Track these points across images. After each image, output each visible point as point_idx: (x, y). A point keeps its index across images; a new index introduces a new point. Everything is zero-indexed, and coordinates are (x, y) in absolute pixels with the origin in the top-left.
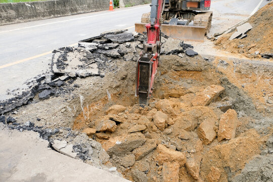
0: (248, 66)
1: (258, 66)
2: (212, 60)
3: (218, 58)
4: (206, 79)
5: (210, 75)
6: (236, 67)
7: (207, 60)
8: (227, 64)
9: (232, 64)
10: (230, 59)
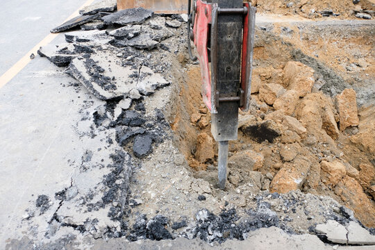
0: (314, 30)
1: (324, 28)
2: (271, 28)
3: (278, 25)
4: (272, 55)
5: (276, 49)
6: (303, 33)
7: (265, 29)
8: (291, 32)
9: (297, 31)
10: (293, 23)
